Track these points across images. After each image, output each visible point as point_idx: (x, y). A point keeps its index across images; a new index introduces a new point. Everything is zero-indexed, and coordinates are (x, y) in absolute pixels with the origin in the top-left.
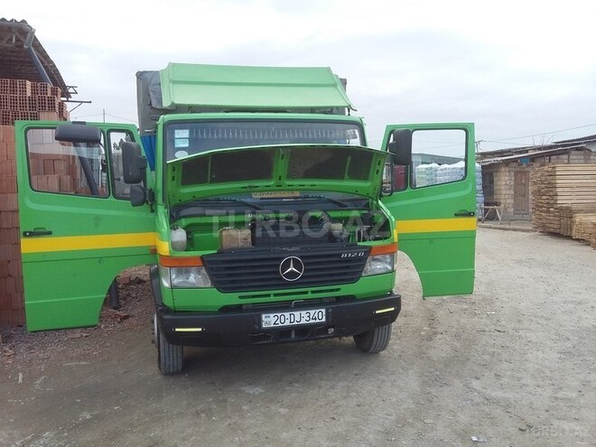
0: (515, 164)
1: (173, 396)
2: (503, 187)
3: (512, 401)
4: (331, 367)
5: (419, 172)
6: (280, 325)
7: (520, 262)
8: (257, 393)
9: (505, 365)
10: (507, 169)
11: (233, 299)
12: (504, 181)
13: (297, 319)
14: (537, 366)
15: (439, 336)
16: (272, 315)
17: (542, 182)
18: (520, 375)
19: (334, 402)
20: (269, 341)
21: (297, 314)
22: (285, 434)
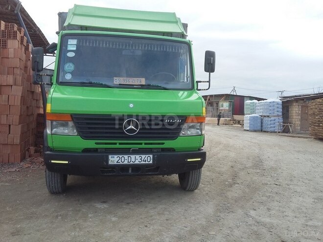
0: (302, 102)
1: (49, 205)
2: (294, 114)
3: (275, 225)
4: (159, 197)
5: (247, 105)
6: (121, 163)
7: (299, 152)
8: (103, 207)
9: (276, 203)
10: (297, 104)
11: (91, 144)
12: (295, 111)
13: (133, 160)
14: (297, 205)
15: (237, 185)
16: (116, 156)
17: (316, 108)
18: (284, 210)
19: (151, 216)
20: (114, 174)
21: (133, 157)
22: (108, 233)
